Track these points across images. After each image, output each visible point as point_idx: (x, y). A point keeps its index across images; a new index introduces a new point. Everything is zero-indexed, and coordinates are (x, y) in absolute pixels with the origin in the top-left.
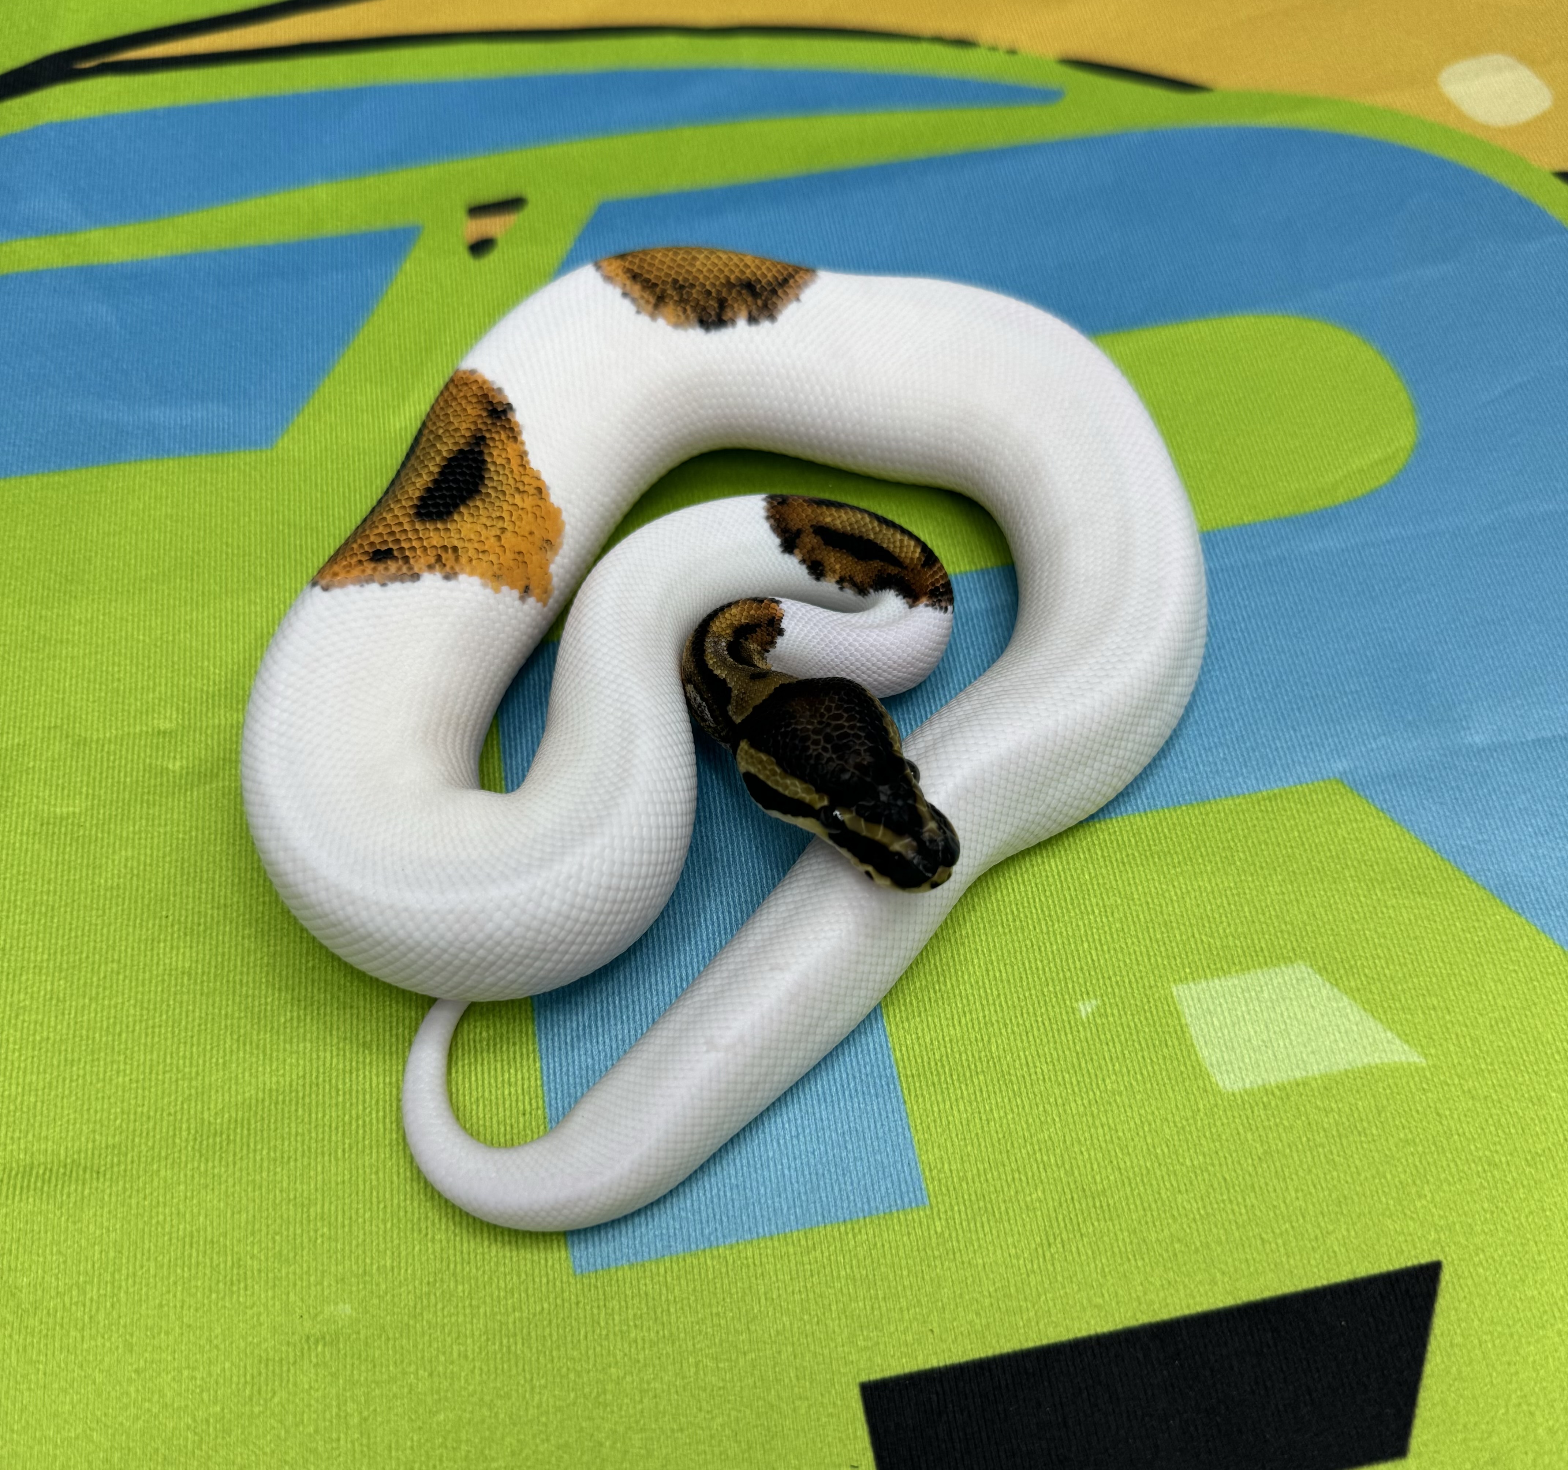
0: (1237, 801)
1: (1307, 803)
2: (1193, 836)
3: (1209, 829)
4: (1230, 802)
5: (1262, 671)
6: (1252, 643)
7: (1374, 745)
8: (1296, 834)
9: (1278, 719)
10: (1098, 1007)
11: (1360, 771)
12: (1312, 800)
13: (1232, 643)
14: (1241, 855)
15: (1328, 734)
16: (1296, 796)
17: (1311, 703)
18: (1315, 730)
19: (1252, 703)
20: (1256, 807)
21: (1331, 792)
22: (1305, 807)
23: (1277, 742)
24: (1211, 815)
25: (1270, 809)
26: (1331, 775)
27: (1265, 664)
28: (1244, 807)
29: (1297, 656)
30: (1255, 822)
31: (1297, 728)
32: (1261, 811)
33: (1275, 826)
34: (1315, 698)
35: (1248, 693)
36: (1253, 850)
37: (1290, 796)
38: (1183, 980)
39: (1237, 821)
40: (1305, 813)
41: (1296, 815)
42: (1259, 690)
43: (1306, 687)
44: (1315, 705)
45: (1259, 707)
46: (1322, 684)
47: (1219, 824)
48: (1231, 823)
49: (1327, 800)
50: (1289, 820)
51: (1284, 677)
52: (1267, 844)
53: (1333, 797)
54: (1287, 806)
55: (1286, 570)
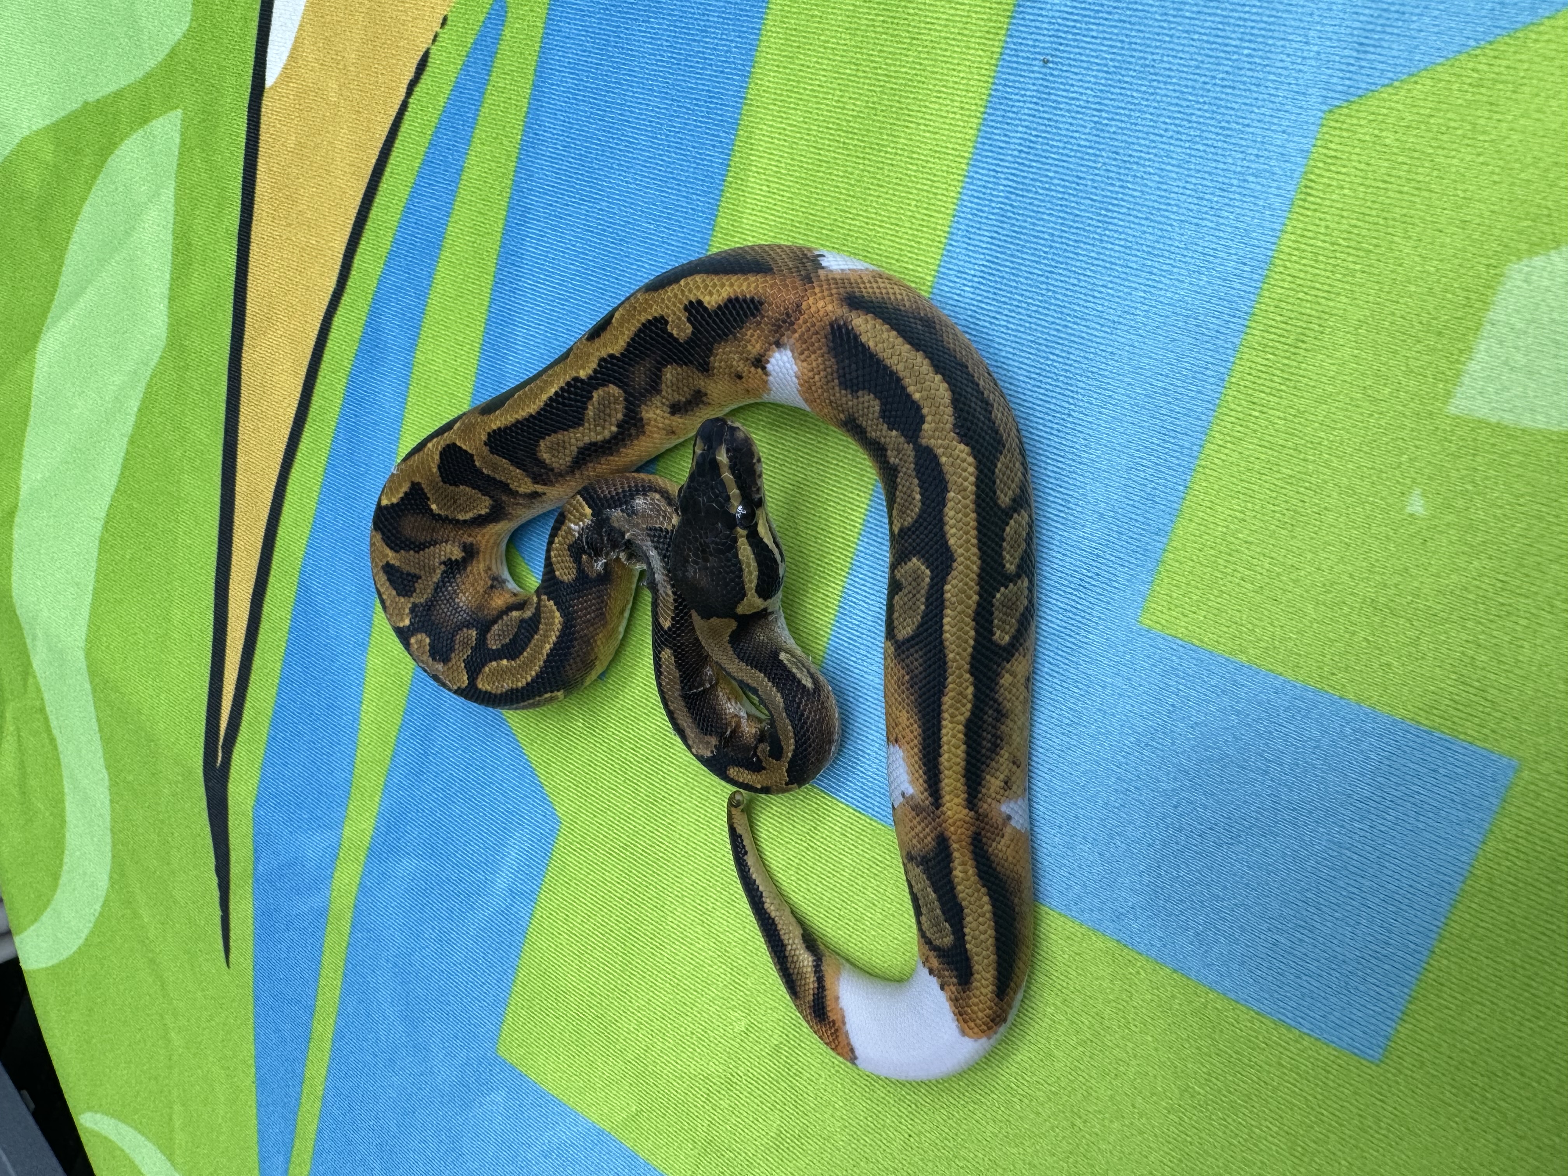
0: (1289, 229)
1: (1336, 157)
2: (1301, 295)
3: (1302, 275)
4: (1287, 236)
5: (1165, 123)
6: (1130, 116)
7: (1316, 48)
8: (1362, 189)
9: (1227, 136)
10: (1424, 495)
11: (1334, 80)
12: (1336, 150)
13: (1117, 137)
14: (1350, 259)
15: (1273, 92)
16: (1321, 165)
17: (1229, 91)
18: (1260, 103)
19: (1193, 152)
20: (1309, 213)
21: (1338, 125)
22: (1339, 162)
23: (1250, 151)
24: (1288, 264)
25: (1318, 200)
26: (1320, 114)
27: (1159, 116)
28: (1301, 225)
29: (1169, 76)
30: (1323, 223)
31: (1246, 122)
32: (1315, 210)
33: (1339, 205)
34: (1226, 83)
35: (1179, 150)
36: (1353, 244)
37: (1317, 171)
38: (1448, 394)
39: (1312, 242)
40: (1344, 166)
41: (1341, 177)
42: (1184, 137)
43: (1208, 87)
44: (1234, 88)
45: (1202, 148)
46: (1214, 67)
47: (1304, 261)
48: (1309, 249)
49: (1345, 134)
50: (1342, 188)
51: (1185, 103)
52: (1355, 226)
53: (1345, 126)
54: (1326, 180)
55: (1070, 36)
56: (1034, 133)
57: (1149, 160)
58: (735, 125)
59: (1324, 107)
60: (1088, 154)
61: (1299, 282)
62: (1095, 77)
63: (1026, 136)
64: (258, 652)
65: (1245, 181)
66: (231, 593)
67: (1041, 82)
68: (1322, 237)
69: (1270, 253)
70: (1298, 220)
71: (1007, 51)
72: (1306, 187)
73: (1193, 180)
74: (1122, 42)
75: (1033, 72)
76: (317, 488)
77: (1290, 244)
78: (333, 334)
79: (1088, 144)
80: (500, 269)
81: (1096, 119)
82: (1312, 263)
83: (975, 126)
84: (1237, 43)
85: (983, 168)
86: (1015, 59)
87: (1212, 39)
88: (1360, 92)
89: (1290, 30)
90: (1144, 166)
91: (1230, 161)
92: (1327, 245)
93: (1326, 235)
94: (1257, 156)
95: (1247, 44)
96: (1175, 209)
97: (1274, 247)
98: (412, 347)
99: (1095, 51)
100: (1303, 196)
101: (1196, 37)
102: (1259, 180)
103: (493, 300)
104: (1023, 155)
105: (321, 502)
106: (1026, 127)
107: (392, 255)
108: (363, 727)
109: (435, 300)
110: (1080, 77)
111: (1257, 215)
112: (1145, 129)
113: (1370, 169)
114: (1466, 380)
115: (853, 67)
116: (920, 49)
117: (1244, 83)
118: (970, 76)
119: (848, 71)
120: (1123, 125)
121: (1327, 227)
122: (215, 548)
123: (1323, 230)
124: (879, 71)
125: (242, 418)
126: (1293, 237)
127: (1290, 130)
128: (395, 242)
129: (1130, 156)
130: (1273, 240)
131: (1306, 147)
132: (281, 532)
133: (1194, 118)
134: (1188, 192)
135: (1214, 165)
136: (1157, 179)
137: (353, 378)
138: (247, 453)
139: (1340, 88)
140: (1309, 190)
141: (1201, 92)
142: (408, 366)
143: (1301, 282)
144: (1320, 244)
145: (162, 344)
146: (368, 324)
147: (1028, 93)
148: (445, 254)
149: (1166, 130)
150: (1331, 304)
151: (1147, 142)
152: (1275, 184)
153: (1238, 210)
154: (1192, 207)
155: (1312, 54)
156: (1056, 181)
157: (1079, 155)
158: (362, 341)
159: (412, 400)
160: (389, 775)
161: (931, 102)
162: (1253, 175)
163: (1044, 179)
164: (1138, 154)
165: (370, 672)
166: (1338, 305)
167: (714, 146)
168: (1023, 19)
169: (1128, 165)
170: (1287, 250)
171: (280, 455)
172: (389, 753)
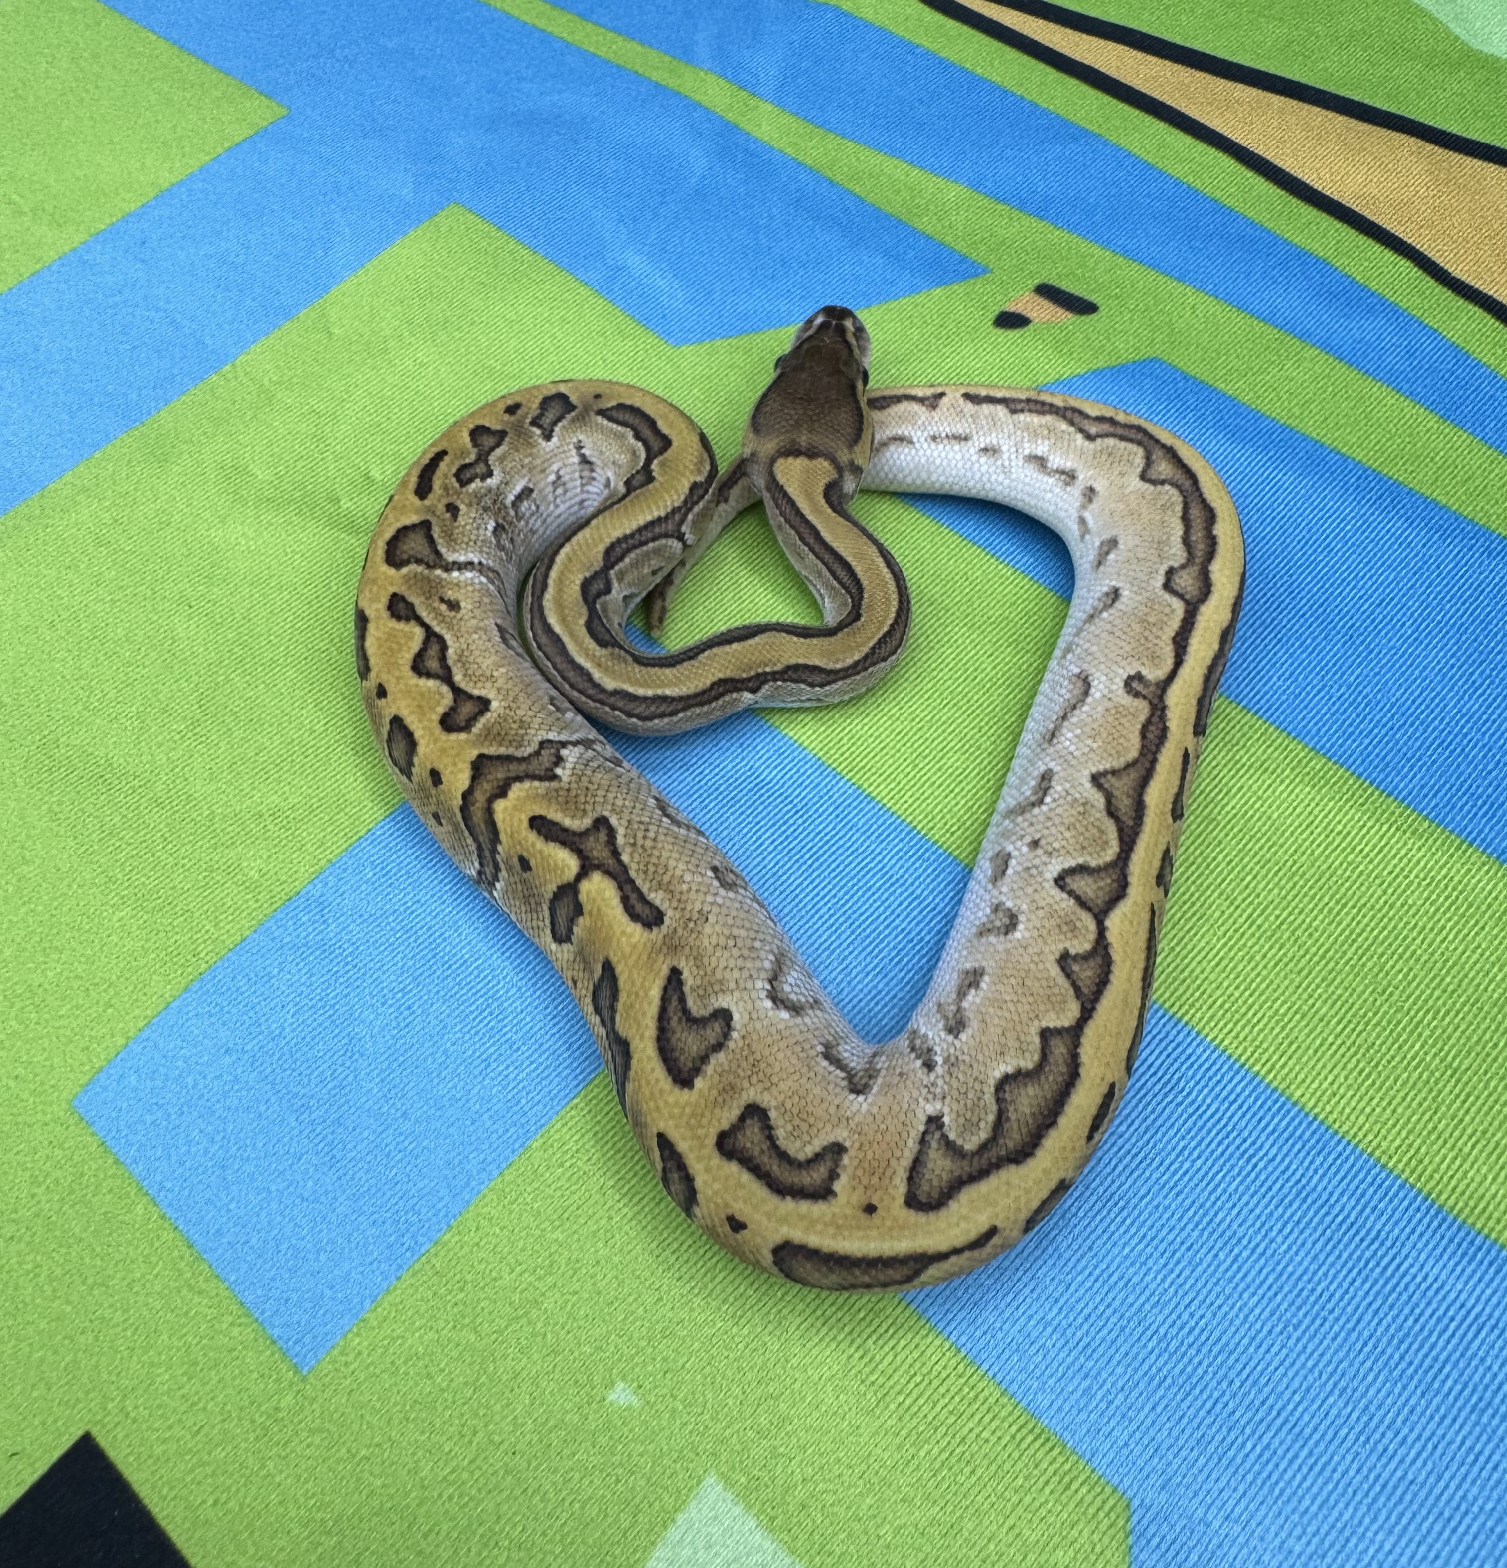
0: (1005, 1399)
1: (1067, 1488)
2: (918, 1379)
3: (942, 1390)
4: (996, 1394)
5: (1202, 1317)
6: (1230, 1281)
7: (1216, 1524)
8: (1015, 1499)
9: (1152, 1379)
10: (629, 1408)
11: (1165, 1528)
12: (1078, 1490)
13: (1210, 1257)
14: (936, 1451)
15: (1183, 1453)
16: (1067, 1467)
17: (1208, 1405)
18: (1175, 1433)
19: (1149, 1333)
20: (1014, 1429)
21: (1107, 1508)
22: (1061, 1488)
23: (1121, 1397)
24: (962, 1381)
25: (1024, 1446)
26: (1130, 1493)
27: (1215, 1315)
28: (1003, 1413)
29: (1260, 1346)
30: (994, 1439)
31: (1159, 1409)
32: (1013, 1437)
33: (1007, 1467)
34: (1220, 1406)
35: (1160, 1318)
36: (953, 1460)
37: (1061, 1460)
38: (728, 1483)
39: (977, 1417)
40: (1051, 1492)
41: (1040, 1483)
42: (1174, 1331)
43: (1225, 1385)
44: (1209, 1412)
45: (1150, 1345)
46: (1247, 1402)
47: (957, 1399)
48: (970, 1411)
49: (1091, 1511)
50: (1026, 1478)
51: (1216, 1350)
52: (973, 1472)
53: (1102, 1514)
54: (1044, 1465)
55: (1368, 1254)
56: (1261, 1165)
57: (1163, 1280)
58: (1439, 819)
59: (1136, 1502)
60: (1204, 1215)
61: (936, 1383)
62: (1300, 1263)
63: (1261, 1154)
64: (1025, 59)
65: (1086, 1376)
66: (1111, 45)
67: (1324, 1197)
68: (976, 1431)
69: (985, 1367)
70: (1010, 1414)
71: (1384, 1175)
72: (1048, 1440)
73: (1114, 1320)
74: (1331, 1312)
75: (1342, 1194)
76: (1198, 184)
77: (986, 1393)
78: (1389, 256)
79: (1217, 1220)
80: (1380, 478)
81: (1245, 1242)
82: (951, 1407)
83: (1303, 1100)
84: (1265, 1440)
85: (1243, 1090)
86: (1369, 1179)
87: (1284, 1414)
88: (1136, 1550)
89: (1252, 1507)
90: (1158, 1272)
91: (1119, 1370)
92: (966, 1430)
93: (978, 1436)
94: (1111, 1402)
95: (1258, 1449)
96: (1088, 1284)
97: (990, 1374)
98: (1326, 347)
99: (1335, 1277)
100: (1037, 1431)
101: (1297, 1398)
102: (1080, 1393)
103: (1345, 458)
104: (1238, 1142)
105: (1178, 183)
106: (1273, 1159)
107: (1460, 355)
108: (881, 157)
109: (1376, 390)
110: (1309, 1245)
111: (1038, 1372)
112: (1204, 1292)
113: (1036, 1520)
114: (737, 1510)
115: (1451, 987)
116: (1437, 1074)
117: (1210, 1426)
118: (1372, 1119)
119: (1448, 979)
120: (1221, 1269)
121: (987, 1441)
122: (1178, 40)
123: (985, 1435)
124: (1430, 1016)
125: (1331, 114)
126: (992, 1400)
127: (1125, 1452)
128: (1478, 365)
129: (1178, 1262)
130: (999, 1377)
131: (1096, 1461)
132: (1160, 126)
133: (1192, 1351)
134: (1102, 1308)
135: (1123, 1350)
136: (1135, 1279)
137: (1322, 264)
138: (1281, 111)
139: (1152, 1529)
140: (1041, 1441)
141: (1221, 1373)
142: (1304, 336)
143: (934, 1386)
144: (971, 1425)
145: (1475, 44)
146: (1383, 300)
147: (1316, 1178)
148: (1433, 421)
149: (1192, 1315)
150: (892, 1407)
151: (1187, 1287)
152: (1067, 1407)
153: (1052, 1354)
154: (1082, 1305)
155: (1210, 1516)
156: (1187, 1165)
157: (1208, 1205)
158: (1364, 288)
159: (1259, 327)
160: (811, 170)
161: (1359, 1061)
162: (1090, 1387)
163: (1195, 1154)
164: (1177, 1271)
165: (941, 183)
166: (886, 1413)
167: (1423, 787)
168: (1418, 1209)
169: (1167, 1254)
170: (981, 1385)
171: (1260, 151)
172: (838, 178)
